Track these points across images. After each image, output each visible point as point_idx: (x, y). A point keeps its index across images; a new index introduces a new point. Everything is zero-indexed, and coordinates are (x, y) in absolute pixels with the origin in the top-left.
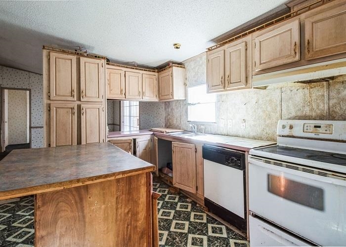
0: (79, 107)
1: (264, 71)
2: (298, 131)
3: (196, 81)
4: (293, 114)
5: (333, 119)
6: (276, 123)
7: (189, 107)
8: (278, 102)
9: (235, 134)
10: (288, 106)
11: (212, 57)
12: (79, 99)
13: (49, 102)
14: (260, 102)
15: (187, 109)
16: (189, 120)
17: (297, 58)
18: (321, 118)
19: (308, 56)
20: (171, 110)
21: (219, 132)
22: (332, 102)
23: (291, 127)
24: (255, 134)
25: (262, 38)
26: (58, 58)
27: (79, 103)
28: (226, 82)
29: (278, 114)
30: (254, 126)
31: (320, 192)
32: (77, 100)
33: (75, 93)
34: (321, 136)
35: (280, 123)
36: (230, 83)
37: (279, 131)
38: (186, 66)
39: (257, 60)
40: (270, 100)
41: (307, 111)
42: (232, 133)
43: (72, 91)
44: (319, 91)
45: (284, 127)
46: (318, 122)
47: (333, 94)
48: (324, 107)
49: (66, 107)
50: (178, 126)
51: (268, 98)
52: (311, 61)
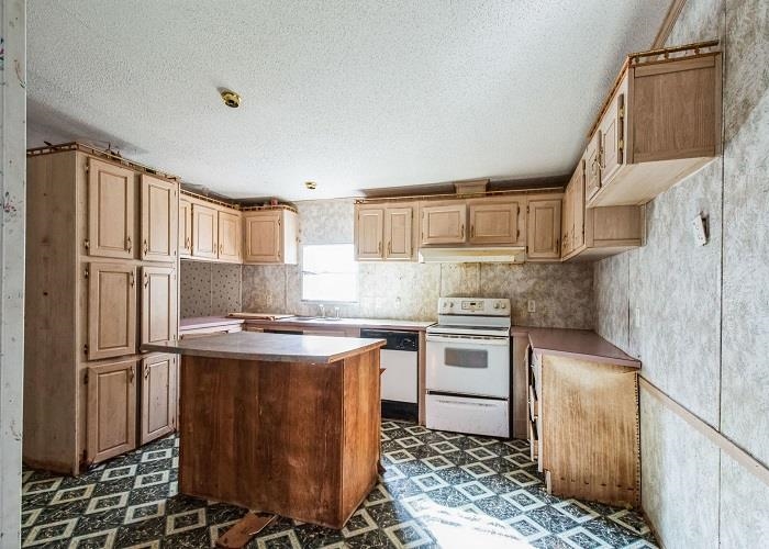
0: (140, 270)
1: (432, 245)
2: (457, 309)
3: (320, 237)
4: (451, 292)
5: (483, 297)
6: (437, 302)
7: (305, 277)
8: (437, 279)
9: (385, 316)
10: (447, 284)
11: (364, 214)
12: (139, 257)
13: (87, 259)
14: (419, 277)
15: (301, 280)
16: (304, 298)
17: (464, 240)
18: (474, 296)
19: (472, 240)
20: (262, 280)
21: (361, 315)
22: (483, 281)
23: (452, 305)
24: (411, 315)
25: (431, 210)
26: (104, 172)
27: (139, 263)
28: (384, 251)
29: (437, 292)
30: (411, 305)
31: (485, 353)
32: (135, 258)
33: (132, 244)
34: (476, 312)
35: (441, 302)
36: (391, 252)
37: (440, 310)
38: (299, 211)
39: (425, 230)
40: (430, 276)
41: (463, 289)
42: (381, 316)
43: (126, 240)
44: (473, 271)
45: (445, 305)
46: (472, 300)
47: (483, 274)
48: (476, 286)
49: (119, 270)
50: (277, 308)
51: (427, 274)
52: (474, 245)
